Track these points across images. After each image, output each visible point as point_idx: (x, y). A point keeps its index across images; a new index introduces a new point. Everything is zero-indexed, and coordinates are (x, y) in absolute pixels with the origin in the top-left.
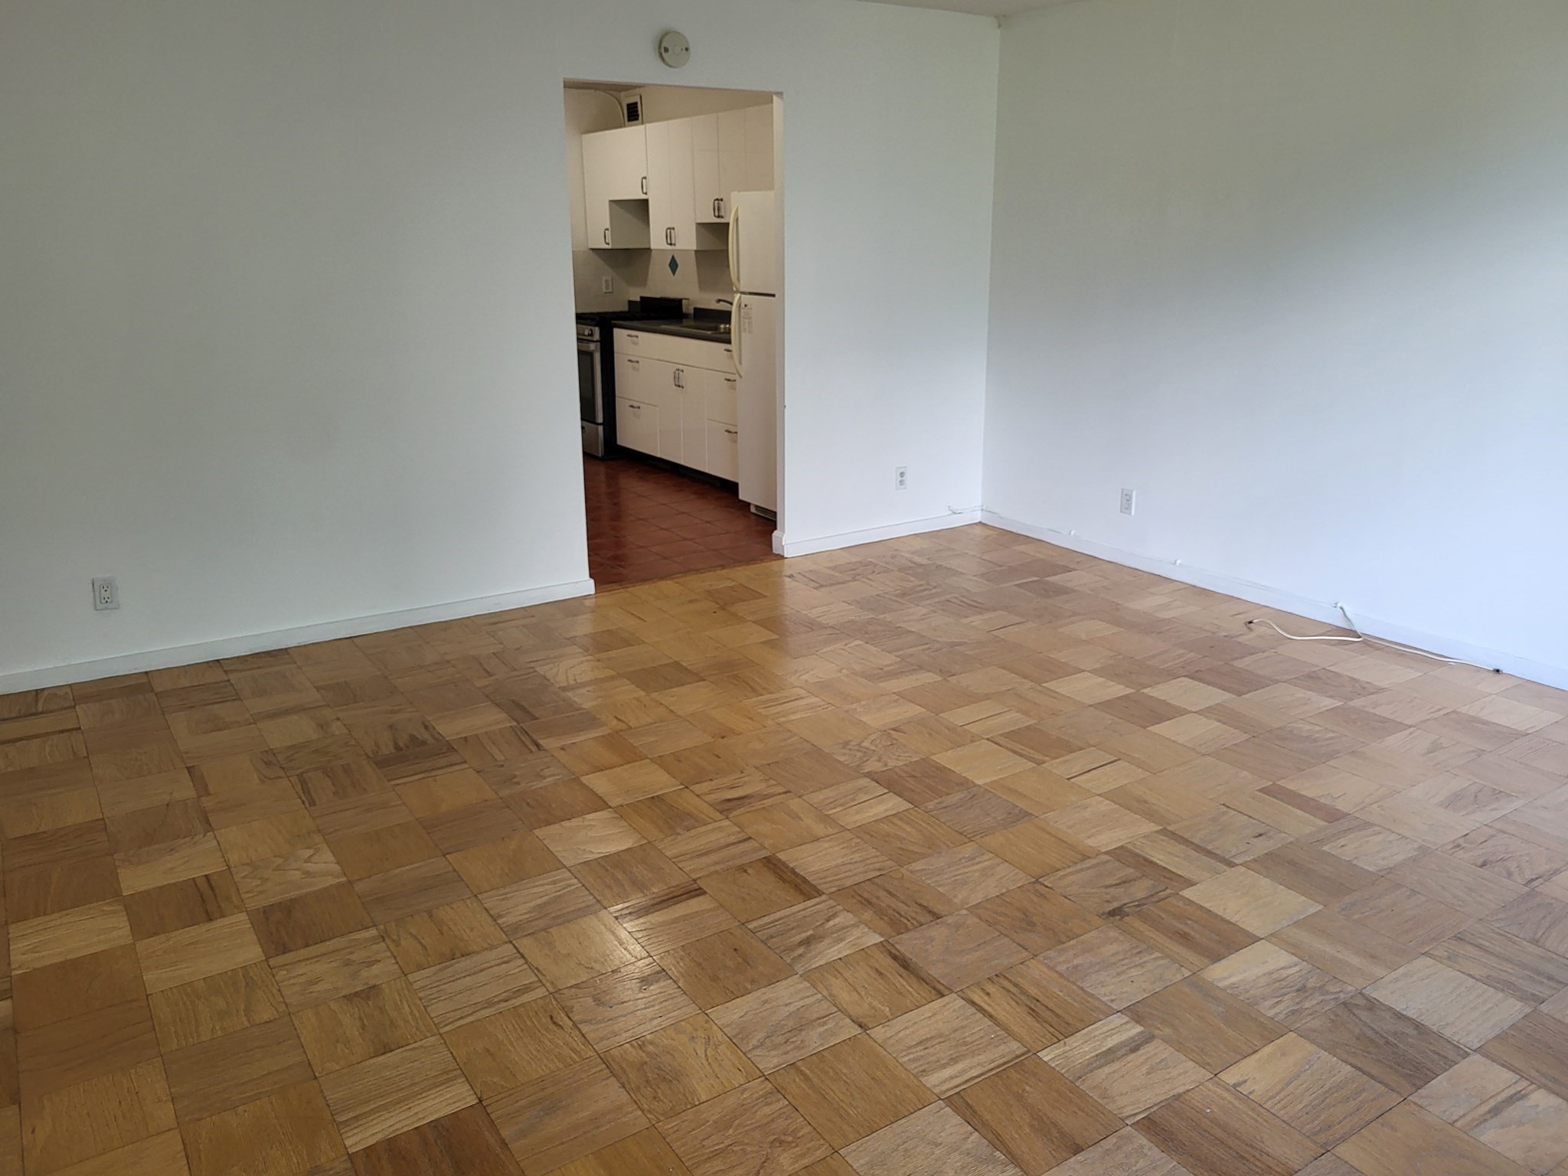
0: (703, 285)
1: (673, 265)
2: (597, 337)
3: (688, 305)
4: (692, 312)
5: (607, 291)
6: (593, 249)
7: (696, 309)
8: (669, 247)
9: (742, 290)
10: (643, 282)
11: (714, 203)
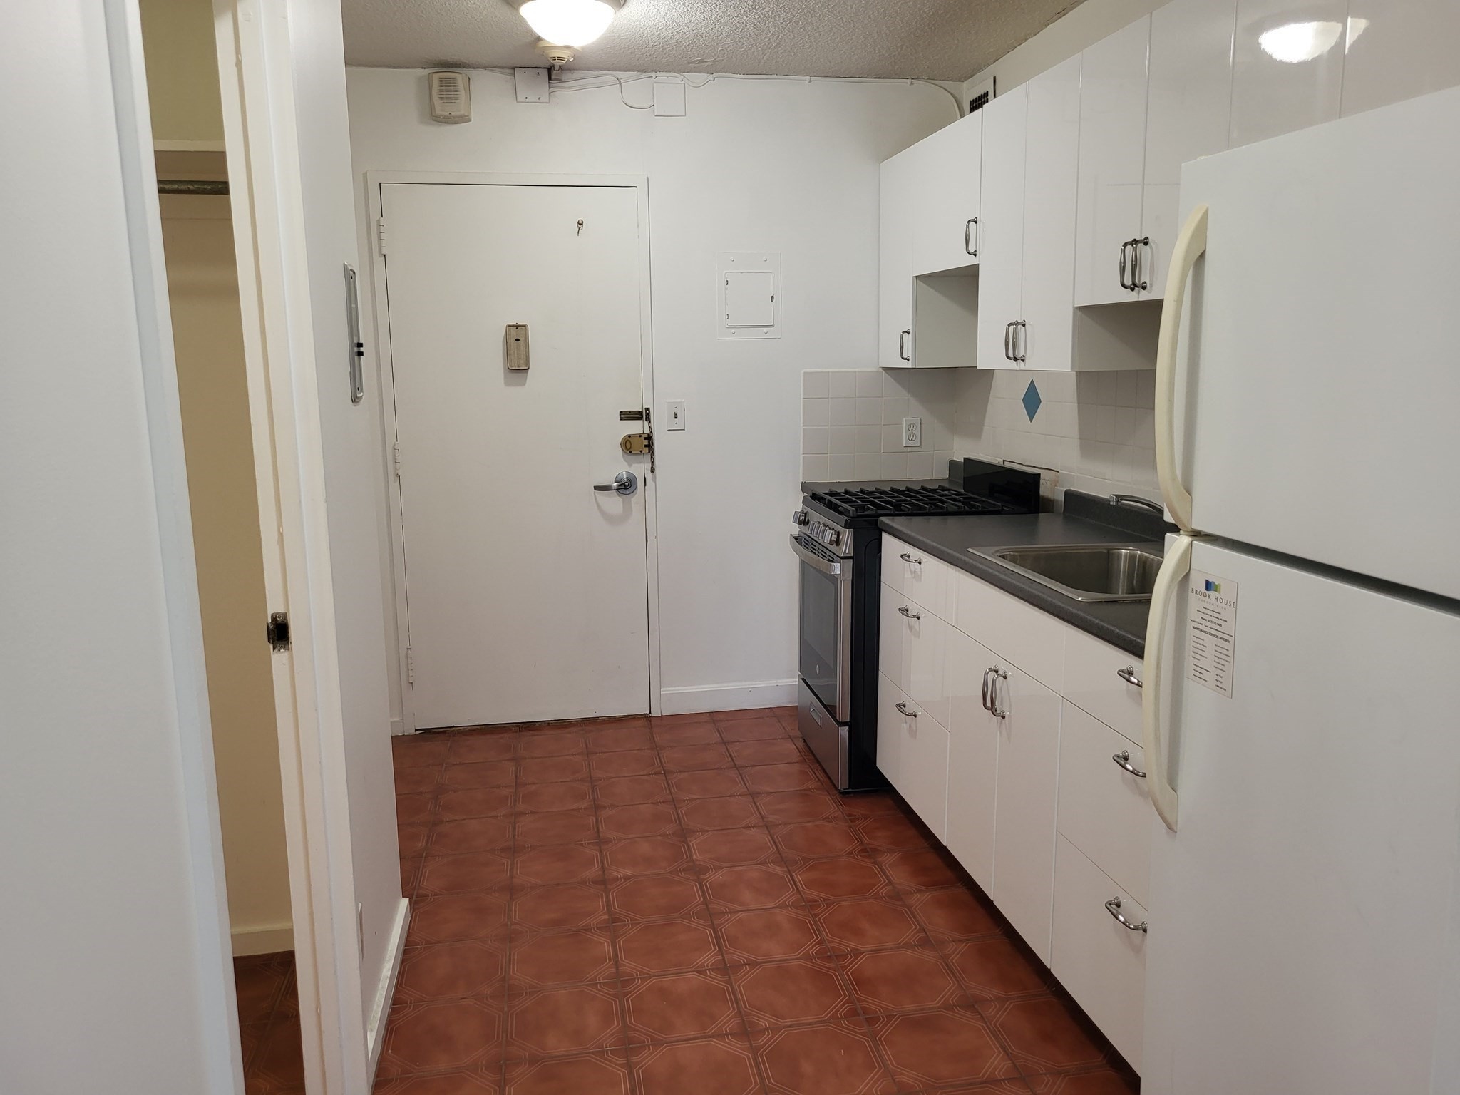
0: (1090, 444)
1: (1032, 401)
2: (847, 547)
3: (1056, 483)
4: (1062, 498)
5: (911, 443)
6: (886, 369)
7: (1069, 494)
8: (1012, 365)
9: (1198, 525)
10: (975, 431)
11: (1123, 251)
